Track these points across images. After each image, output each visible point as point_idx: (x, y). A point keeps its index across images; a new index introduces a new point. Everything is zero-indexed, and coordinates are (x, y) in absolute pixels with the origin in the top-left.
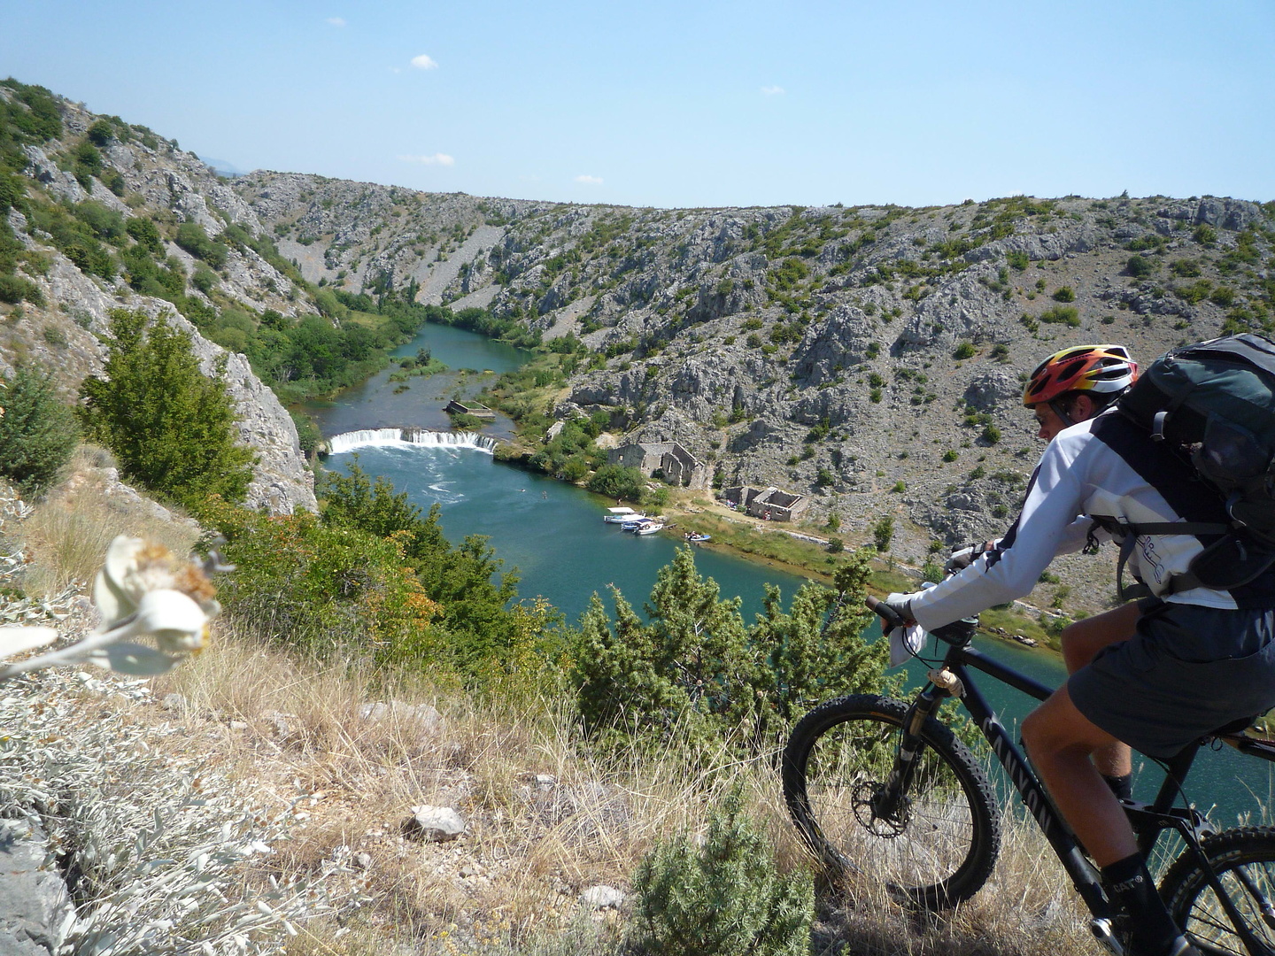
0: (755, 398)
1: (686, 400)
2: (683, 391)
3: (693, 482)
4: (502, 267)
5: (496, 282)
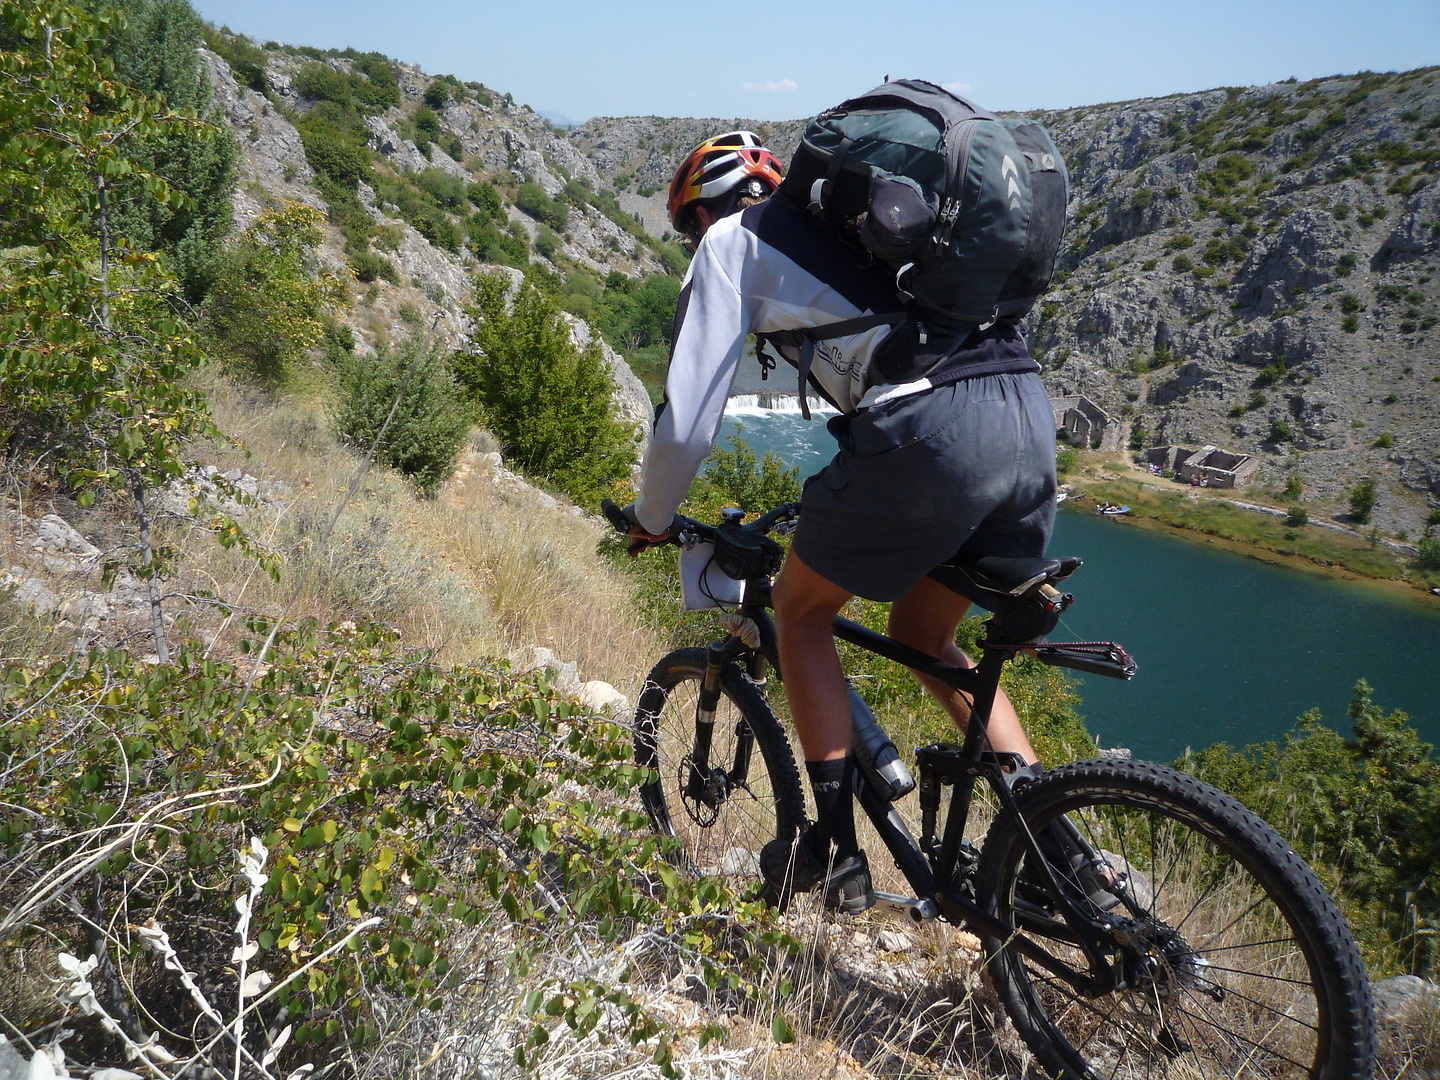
0: (1184, 335)
1: (1094, 343)
2: (1090, 332)
3: (1105, 441)
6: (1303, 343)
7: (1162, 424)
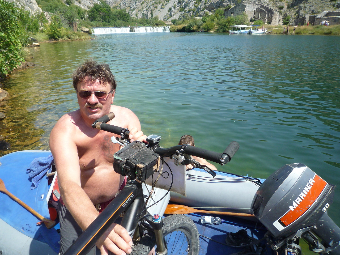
3: (273, 21)
4: (182, 6)
5: (180, 11)
7: (298, 12)
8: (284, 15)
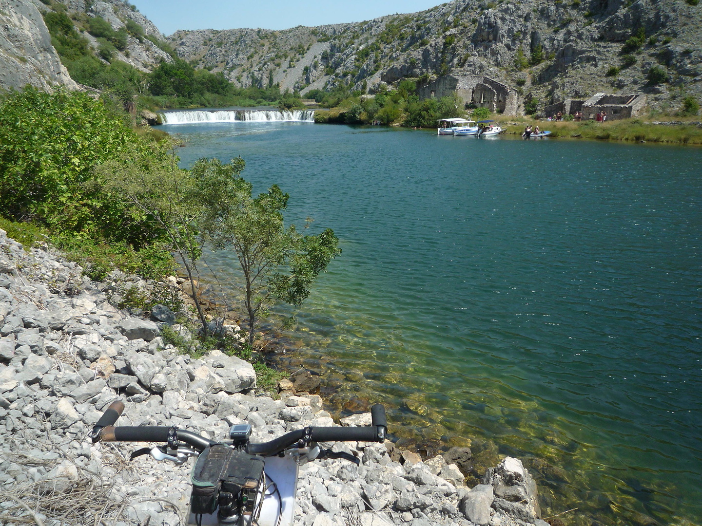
4: (330, 65)
5: (327, 74)
6: (657, 16)
7: (551, 93)
8: (527, 96)
